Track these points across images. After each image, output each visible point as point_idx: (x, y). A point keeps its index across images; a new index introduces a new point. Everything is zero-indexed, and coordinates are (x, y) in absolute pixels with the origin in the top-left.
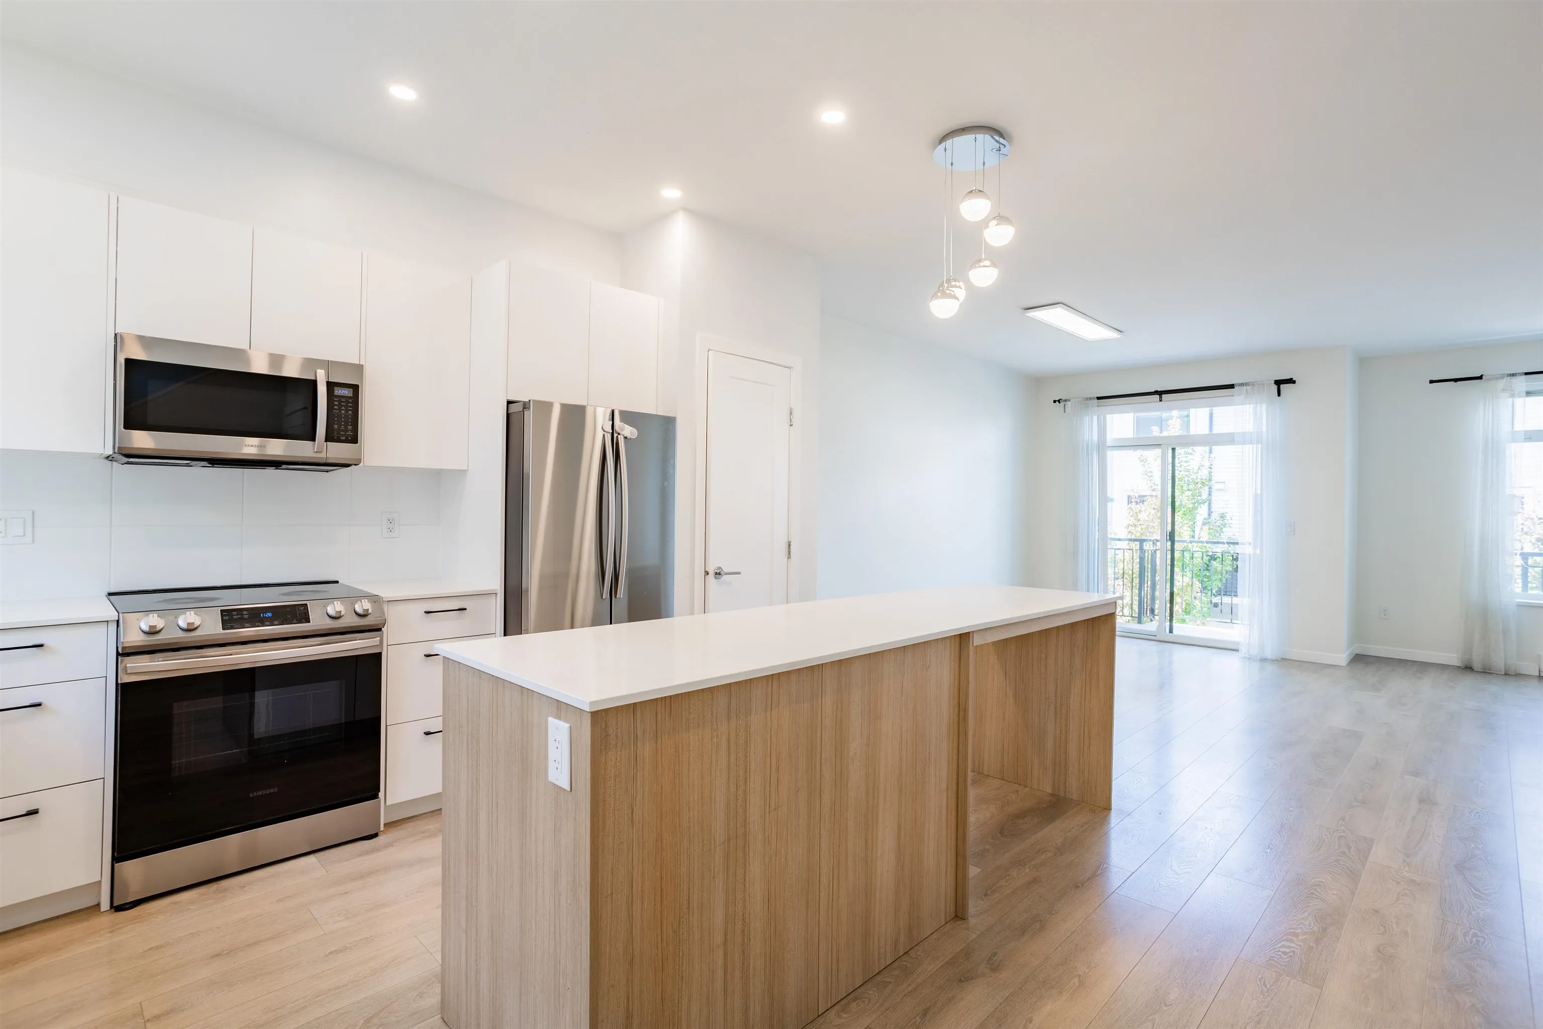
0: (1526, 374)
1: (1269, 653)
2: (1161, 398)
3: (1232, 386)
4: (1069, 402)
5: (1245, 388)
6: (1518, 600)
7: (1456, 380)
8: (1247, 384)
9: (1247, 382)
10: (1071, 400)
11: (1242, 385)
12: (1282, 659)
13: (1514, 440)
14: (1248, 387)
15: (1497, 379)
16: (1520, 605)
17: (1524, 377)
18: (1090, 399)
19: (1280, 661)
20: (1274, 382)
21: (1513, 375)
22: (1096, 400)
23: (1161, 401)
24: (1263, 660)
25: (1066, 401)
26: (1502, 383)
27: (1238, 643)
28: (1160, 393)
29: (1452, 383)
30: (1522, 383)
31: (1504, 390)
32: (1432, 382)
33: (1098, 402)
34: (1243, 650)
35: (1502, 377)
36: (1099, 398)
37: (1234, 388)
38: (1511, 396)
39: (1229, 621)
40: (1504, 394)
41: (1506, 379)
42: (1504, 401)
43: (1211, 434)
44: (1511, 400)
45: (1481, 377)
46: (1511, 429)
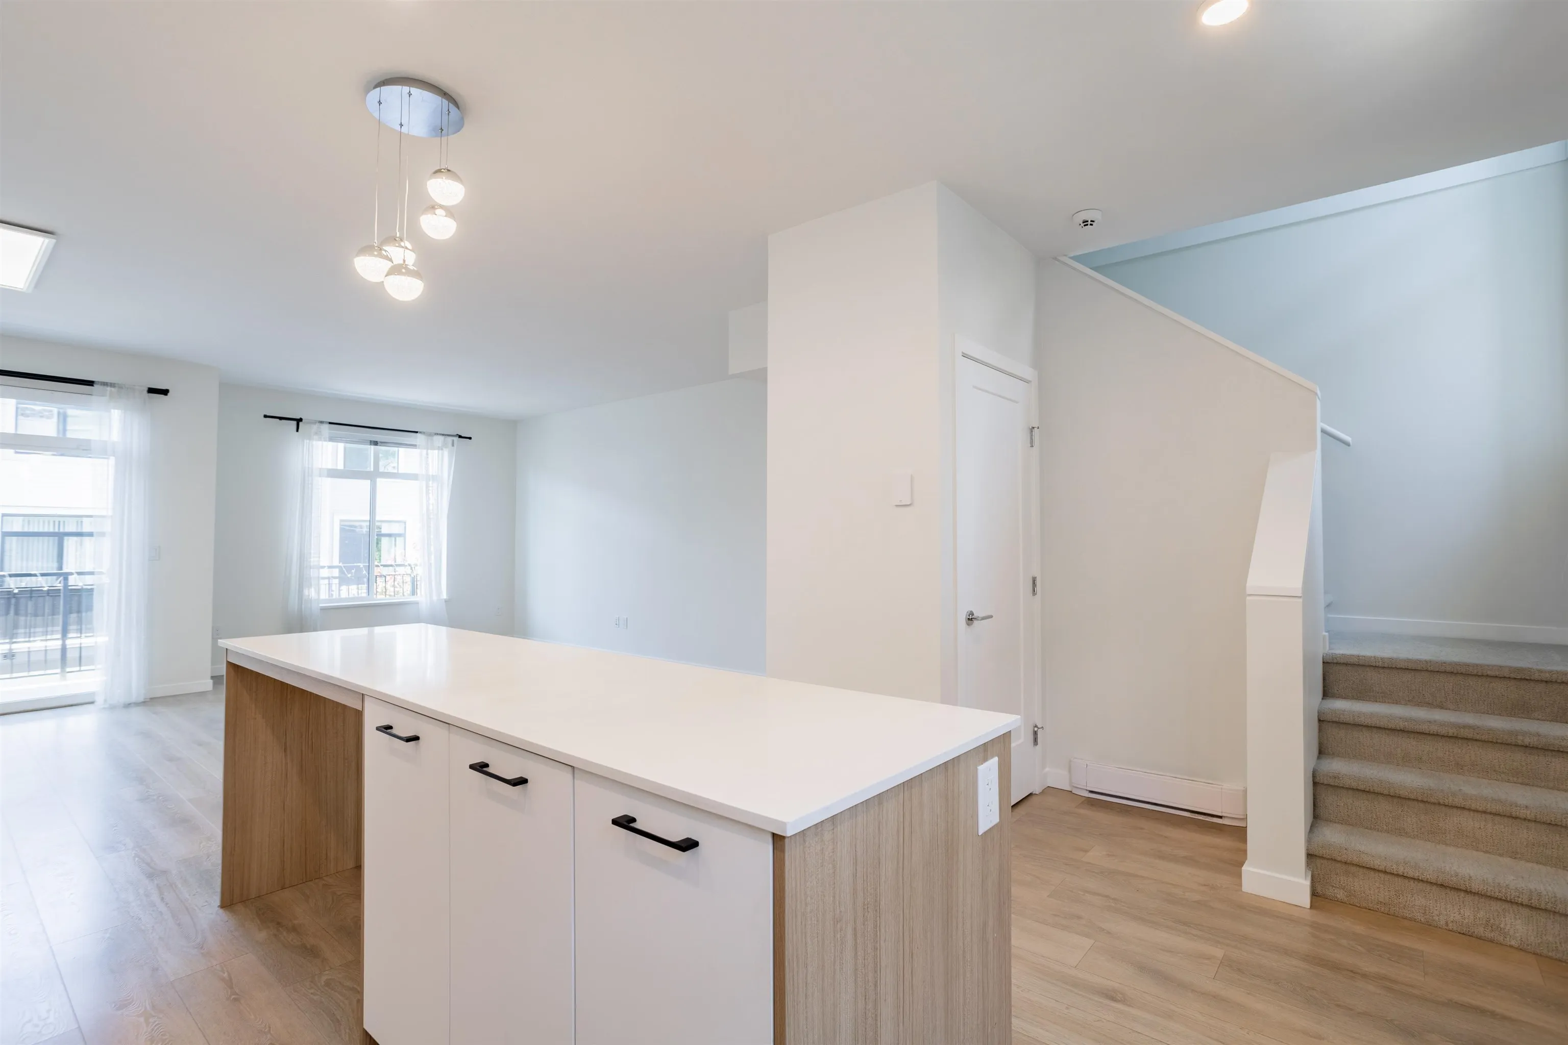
0: (330, 423)
1: (138, 696)
3: (90, 383)
5: (108, 388)
6: (321, 605)
7: (281, 418)
8: (112, 385)
9: (112, 382)
11: (105, 384)
12: (150, 699)
13: (320, 476)
14: (113, 389)
15: (312, 423)
16: (323, 609)
17: (328, 425)
19: (149, 702)
20: (147, 389)
21: (322, 422)
24: (128, 706)
26: (315, 427)
27: (91, 694)
29: (278, 420)
30: (326, 429)
31: (316, 433)
32: (265, 416)
34: (100, 700)
35: (315, 422)
37: (93, 385)
38: (320, 439)
39: (58, 671)
40: (316, 437)
41: (318, 424)
42: (314, 443)
43: (16, 435)
44: (320, 443)
45: (301, 420)
46: (320, 467)
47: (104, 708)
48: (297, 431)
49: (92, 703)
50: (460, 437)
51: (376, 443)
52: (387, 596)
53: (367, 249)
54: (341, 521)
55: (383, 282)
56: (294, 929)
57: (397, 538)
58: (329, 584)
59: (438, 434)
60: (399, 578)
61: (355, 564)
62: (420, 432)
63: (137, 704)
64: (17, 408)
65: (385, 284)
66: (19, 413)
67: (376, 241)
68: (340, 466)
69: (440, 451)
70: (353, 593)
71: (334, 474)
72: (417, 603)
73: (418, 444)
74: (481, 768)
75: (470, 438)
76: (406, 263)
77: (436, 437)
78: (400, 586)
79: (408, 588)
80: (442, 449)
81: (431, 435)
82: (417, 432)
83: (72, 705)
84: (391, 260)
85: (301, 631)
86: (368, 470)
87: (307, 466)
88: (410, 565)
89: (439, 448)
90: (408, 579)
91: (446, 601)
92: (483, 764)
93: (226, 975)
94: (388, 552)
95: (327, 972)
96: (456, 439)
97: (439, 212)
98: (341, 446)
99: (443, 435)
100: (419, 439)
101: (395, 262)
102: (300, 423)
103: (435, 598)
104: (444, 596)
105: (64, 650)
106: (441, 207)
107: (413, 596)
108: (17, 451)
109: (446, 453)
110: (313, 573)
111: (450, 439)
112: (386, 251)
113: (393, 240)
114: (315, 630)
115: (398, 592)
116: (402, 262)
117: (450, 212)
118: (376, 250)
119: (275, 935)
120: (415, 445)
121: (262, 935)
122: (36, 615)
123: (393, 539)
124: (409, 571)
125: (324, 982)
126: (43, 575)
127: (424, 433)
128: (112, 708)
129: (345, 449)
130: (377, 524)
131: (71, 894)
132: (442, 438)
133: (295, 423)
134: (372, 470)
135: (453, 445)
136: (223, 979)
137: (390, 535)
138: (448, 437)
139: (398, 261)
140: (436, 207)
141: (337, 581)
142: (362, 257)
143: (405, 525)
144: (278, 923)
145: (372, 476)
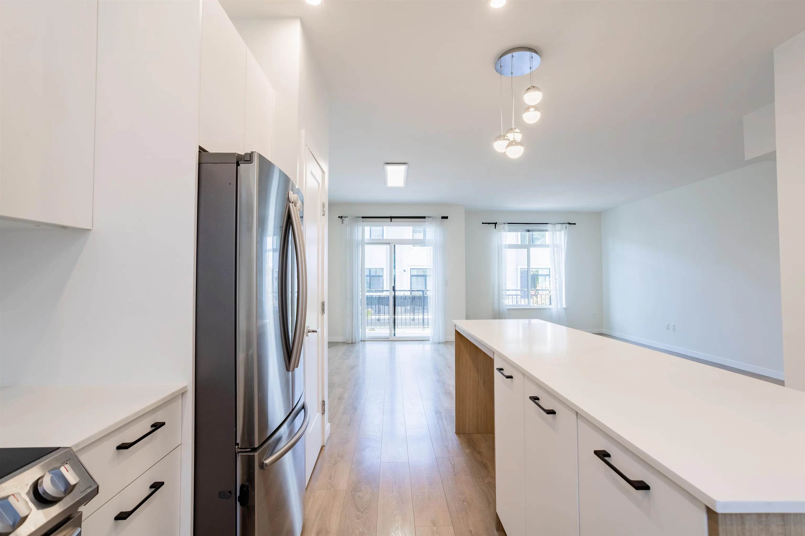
0: (508, 223)
1: (442, 340)
2: (391, 220)
3: (424, 217)
4: (347, 218)
5: (430, 219)
6: (507, 308)
7: (489, 223)
9: (431, 216)
10: (348, 217)
11: (429, 217)
12: (446, 341)
13: (505, 248)
15: (501, 224)
16: (508, 309)
17: (507, 224)
18: (359, 217)
19: (445, 343)
20: (441, 217)
21: (505, 223)
22: (361, 219)
23: (391, 221)
24: (439, 343)
25: (345, 217)
26: (502, 226)
27: (429, 337)
28: (391, 218)
29: (487, 224)
30: (507, 226)
32: (483, 223)
33: (362, 219)
34: (431, 340)
35: (502, 224)
36: (363, 217)
37: (425, 218)
38: (504, 231)
39: (422, 327)
40: (503, 230)
41: (503, 224)
42: (503, 233)
43: (413, 239)
44: (504, 233)
45: (496, 223)
46: (505, 244)
47: (432, 343)
48: (495, 228)
49: (429, 340)
50: (570, 224)
51: (529, 231)
52: (538, 305)
53: (499, 137)
54: (521, 269)
55: (505, 152)
56: (479, 453)
57: (546, 277)
58: (517, 298)
59: (558, 223)
60: (543, 296)
61: (524, 289)
62: (549, 224)
63: (442, 343)
64: (413, 230)
65: (506, 153)
66: (414, 231)
67: (502, 133)
68: (520, 243)
69: (560, 232)
70: (523, 303)
71: (511, 246)
72: (550, 309)
73: (548, 229)
74: (535, 399)
75: (575, 224)
76: (515, 139)
77: (557, 225)
78: (544, 300)
79: (548, 301)
80: (561, 231)
81: (554, 224)
82: (548, 224)
83: (423, 340)
84: (509, 140)
85: (499, 319)
86: (526, 244)
87: (499, 244)
88: (548, 290)
89: (559, 231)
90: (548, 297)
91: (565, 309)
92: (536, 398)
93: (453, 463)
94: (542, 283)
95: (489, 478)
96: (568, 225)
97: (532, 109)
98: (519, 233)
99: (561, 224)
100: (549, 227)
101: (511, 140)
102: (496, 225)
103: (559, 307)
104: (564, 306)
105: (423, 319)
106: (532, 107)
107: (551, 306)
108: (414, 245)
109: (563, 232)
110: (504, 293)
111: (565, 225)
112: (507, 136)
113: (511, 130)
114: (505, 319)
115: (543, 303)
116: (513, 140)
117: (536, 108)
118: (502, 137)
119: (472, 453)
120: (547, 230)
121: (468, 451)
122: (419, 306)
123: (544, 277)
124: (548, 293)
125: (487, 482)
126: (417, 291)
127: (551, 223)
128: (435, 343)
129: (521, 234)
130: (531, 270)
131: (414, 411)
132: (560, 225)
133: (494, 225)
134: (528, 244)
135: (566, 229)
136: (452, 464)
137: (542, 275)
138: (563, 224)
139: (512, 139)
140: (530, 107)
141: (519, 297)
142: (497, 142)
143: (550, 270)
144: (474, 448)
145: (527, 247)
